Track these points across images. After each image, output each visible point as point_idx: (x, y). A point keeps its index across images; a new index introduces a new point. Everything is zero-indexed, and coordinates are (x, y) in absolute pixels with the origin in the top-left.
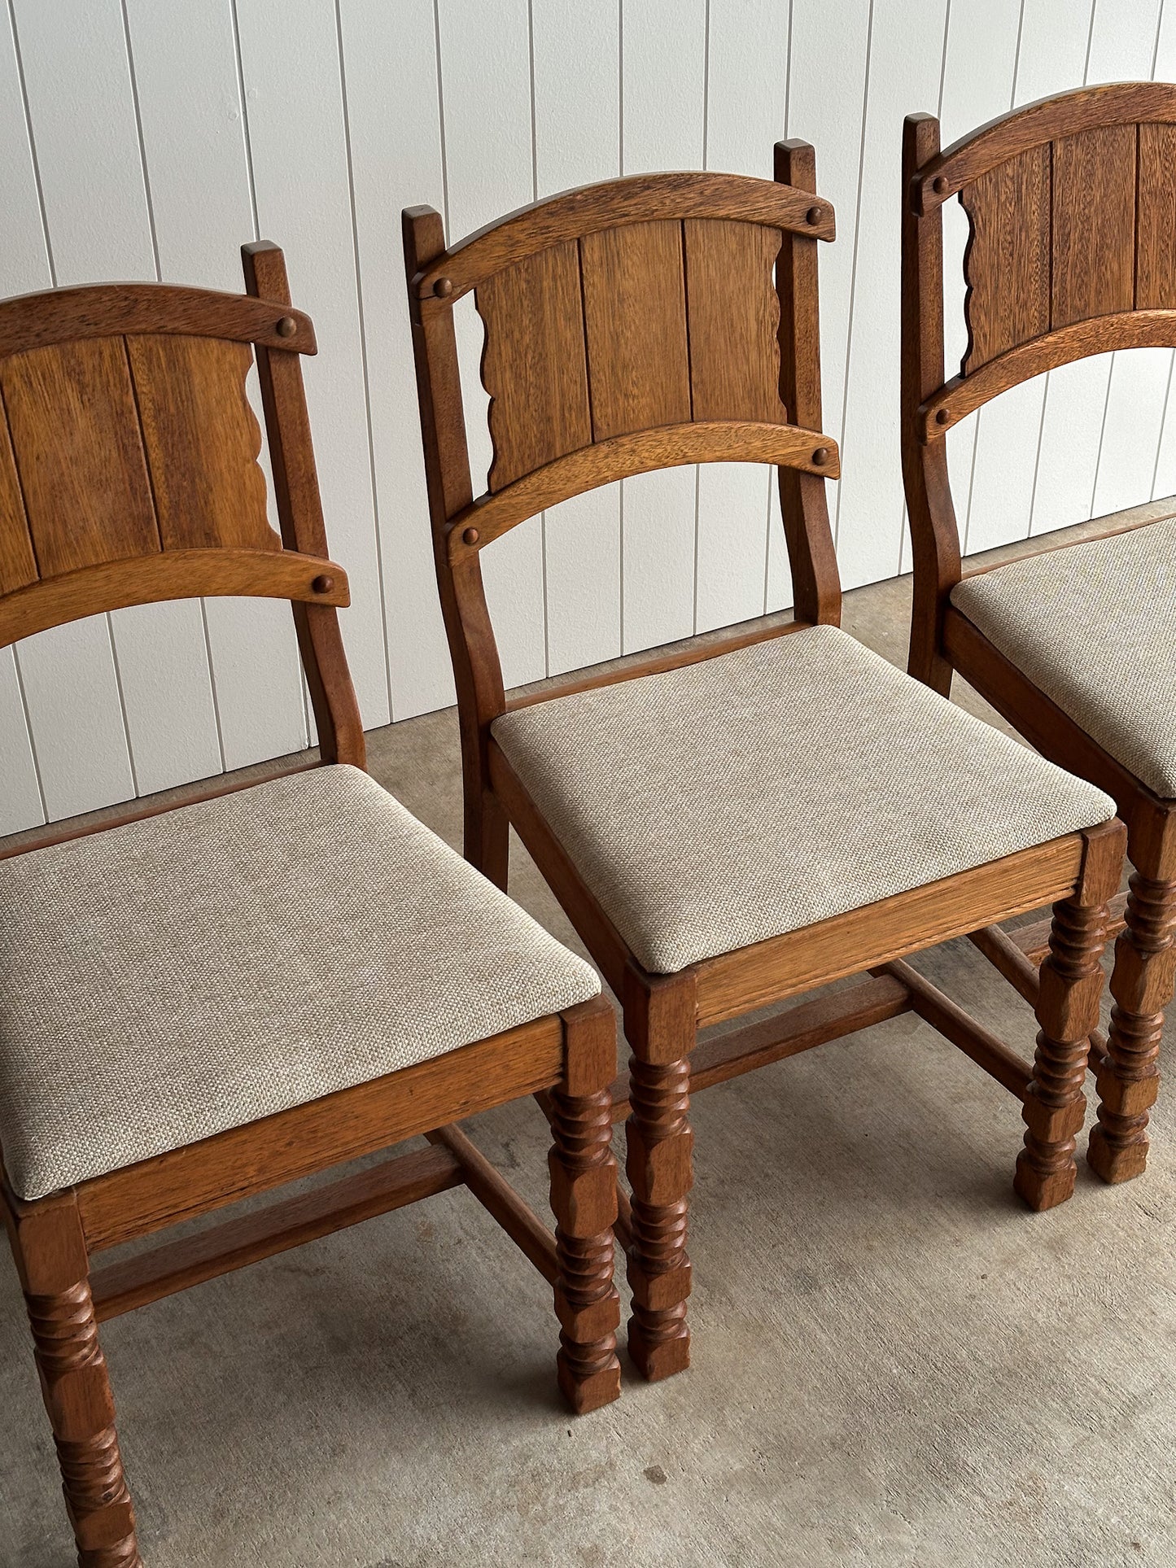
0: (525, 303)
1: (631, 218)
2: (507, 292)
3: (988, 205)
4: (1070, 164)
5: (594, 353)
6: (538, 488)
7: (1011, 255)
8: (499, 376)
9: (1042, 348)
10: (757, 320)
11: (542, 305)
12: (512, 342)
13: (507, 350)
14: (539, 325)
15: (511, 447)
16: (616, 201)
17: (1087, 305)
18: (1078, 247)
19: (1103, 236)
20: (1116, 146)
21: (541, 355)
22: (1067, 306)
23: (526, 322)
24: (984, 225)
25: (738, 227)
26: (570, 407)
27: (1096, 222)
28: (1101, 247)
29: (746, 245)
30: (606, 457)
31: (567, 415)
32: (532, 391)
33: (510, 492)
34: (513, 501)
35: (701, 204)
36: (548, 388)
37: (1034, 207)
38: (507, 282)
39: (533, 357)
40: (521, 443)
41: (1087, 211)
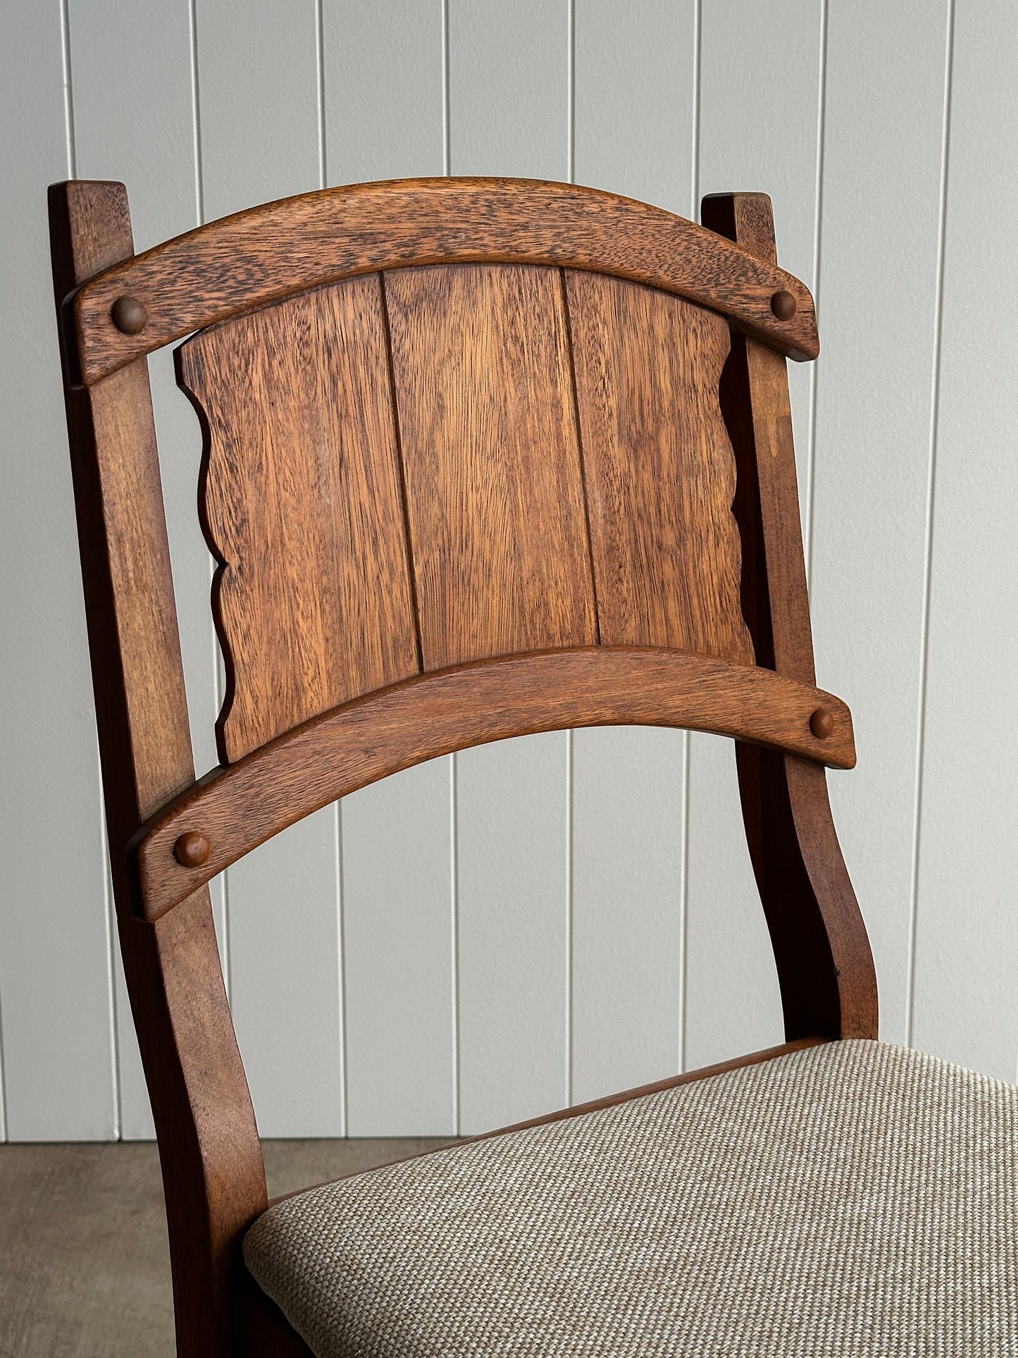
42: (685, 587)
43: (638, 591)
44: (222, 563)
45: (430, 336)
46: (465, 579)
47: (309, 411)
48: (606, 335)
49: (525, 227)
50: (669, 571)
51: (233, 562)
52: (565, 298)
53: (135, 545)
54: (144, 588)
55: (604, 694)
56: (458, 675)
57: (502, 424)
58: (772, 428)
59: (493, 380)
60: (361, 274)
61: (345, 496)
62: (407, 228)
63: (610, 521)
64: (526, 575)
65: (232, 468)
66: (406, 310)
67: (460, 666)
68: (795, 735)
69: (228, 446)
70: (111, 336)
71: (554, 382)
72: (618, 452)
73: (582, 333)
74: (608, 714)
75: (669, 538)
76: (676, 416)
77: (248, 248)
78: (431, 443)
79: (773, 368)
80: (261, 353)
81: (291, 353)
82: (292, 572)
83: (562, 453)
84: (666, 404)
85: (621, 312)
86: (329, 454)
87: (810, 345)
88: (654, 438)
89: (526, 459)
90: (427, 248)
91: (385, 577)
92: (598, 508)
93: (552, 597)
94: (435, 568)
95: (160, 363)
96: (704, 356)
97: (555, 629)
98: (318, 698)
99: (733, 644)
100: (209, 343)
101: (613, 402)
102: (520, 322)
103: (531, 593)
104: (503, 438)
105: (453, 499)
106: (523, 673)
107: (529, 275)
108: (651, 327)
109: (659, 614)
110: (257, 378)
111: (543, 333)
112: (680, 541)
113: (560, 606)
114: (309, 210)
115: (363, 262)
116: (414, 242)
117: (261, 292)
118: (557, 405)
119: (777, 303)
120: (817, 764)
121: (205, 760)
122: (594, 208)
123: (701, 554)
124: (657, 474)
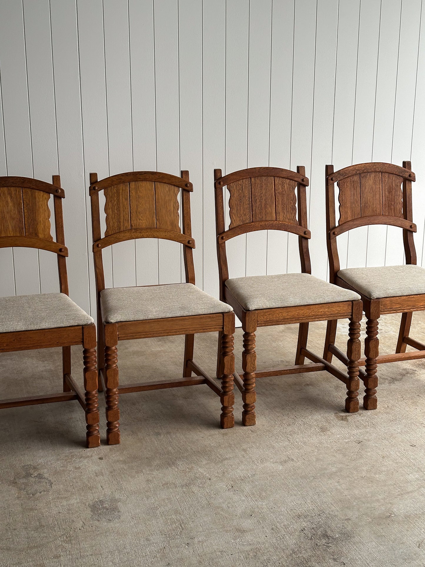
0: (115, 195)
1: (142, 179)
2: (111, 191)
3: (234, 190)
4: (256, 184)
5: (132, 208)
6: (116, 237)
7: (241, 202)
8: (108, 210)
9: (250, 225)
10: (173, 207)
11: (119, 196)
12: (112, 203)
13: (110, 205)
14: (118, 200)
15: (110, 227)
16: (138, 175)
17: (262, 217)
18: (259, 203)
19: (266, 202)
20: (268, 181)
21: (119, 207)
22: (257, 217)
23: (115, 199)
24: (233, 194)
25: (168, 185)
26: (125, 220)
27: (264, 198)
28: (266, 204)
29: (171, 189)
30: (134, 233)
31: (125, 222)
32: (116, 215)
33: (109, 237)
34: (110, 239)
35: (159, 179)
36: (120, 215)
37: (246, 192)
38: (111, 189)
39: (117, 207)
40: (113, 226)
41: (261, 195)
42: (395, 209)
43: (388, 209)
44: (340, 204)
45: (365, 180)
46: (367, 207)
47: (350, 188)
48: (386, 180)
49: (377, 168)
50: (393, 207)
51: (341, 204)
52: (382, 175)
53: (332, 202)
54: (332, 206)
55: (383, 221)
56: (365, 218)
57: (372, 190)
58: (409, 190)
59: (372, 185)
60: (358, 174)
61: (354, 198)
62: (363, 169)
63: (385, 201)
64: (374, 207)
65: (342, 194)
66: (362, 178)
67: (365, 217)
68: (408, 228)
69: (342, 192)
70: (331, 181)
71: (379, 185)
72: (387, 193)
73: (383, 179)
74: (383, 223)
75: (393, 203)
76: (395, 189)
77: (345, 172)
78: (364, 192)
79: (410, 182)
80: (346, 182)
81: (349, 183)
82: (348, 206)
83: (380, 193)
84: (394, 187)
85: (389, 177)
86: (352, 193)
87: (414, 180)
88: (392, 191)
89: (375, 194)
90: (365, 171)
91: (358, 206)
92: (384, 199)
93: (377, 209)
94: (363, 206)
95: (336, 184)
96: (399, 182)
97: (377, 213)
98: (349, 219)
99: (400, 216)
100: (341, 181)
101: (387, 187)
102: (376, 178)
103: (375, 209)
104: (373, 191)
105: (366, 198)
106: (372, 218)
107: (377, 173)
108: (393, 179)
109: (391, 212)
110: (345, 185)
111: (378, 180)
112: (394, 204)
113: (378, 211)
114: (352, 167)
115: (358, 173)
116: (364, 170)
117: (346, 176)
118: (380, 188)
119: (410, 176)
120: (412, 232)
121: (337, 224)
122: (386, 165)
123: (397, 205)
124: (392, 196)
